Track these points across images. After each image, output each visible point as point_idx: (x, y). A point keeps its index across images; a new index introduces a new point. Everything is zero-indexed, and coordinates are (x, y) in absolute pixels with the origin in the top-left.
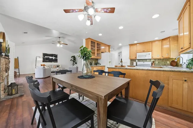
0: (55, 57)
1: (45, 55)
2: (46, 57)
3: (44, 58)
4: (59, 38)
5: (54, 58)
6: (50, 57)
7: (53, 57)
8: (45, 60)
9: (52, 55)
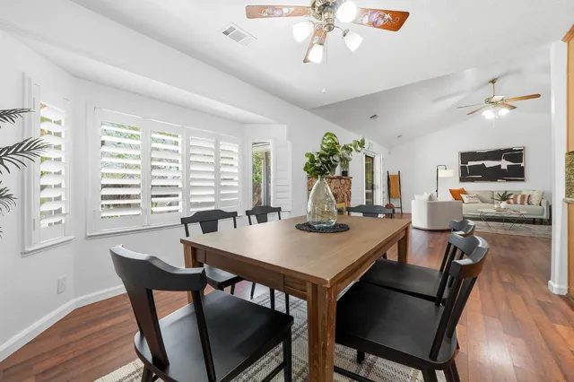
0: (507, 158)
1: (466, 157)
2: (470, 163)
3: (463, 169)
4: (493, 81)
5: (504, 164)
6: (489, 164)
7: (499, 159)
8: (467, 175)
9: (496, 155)
